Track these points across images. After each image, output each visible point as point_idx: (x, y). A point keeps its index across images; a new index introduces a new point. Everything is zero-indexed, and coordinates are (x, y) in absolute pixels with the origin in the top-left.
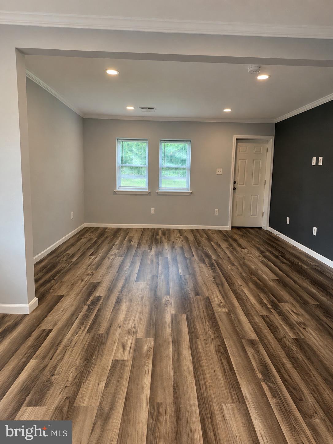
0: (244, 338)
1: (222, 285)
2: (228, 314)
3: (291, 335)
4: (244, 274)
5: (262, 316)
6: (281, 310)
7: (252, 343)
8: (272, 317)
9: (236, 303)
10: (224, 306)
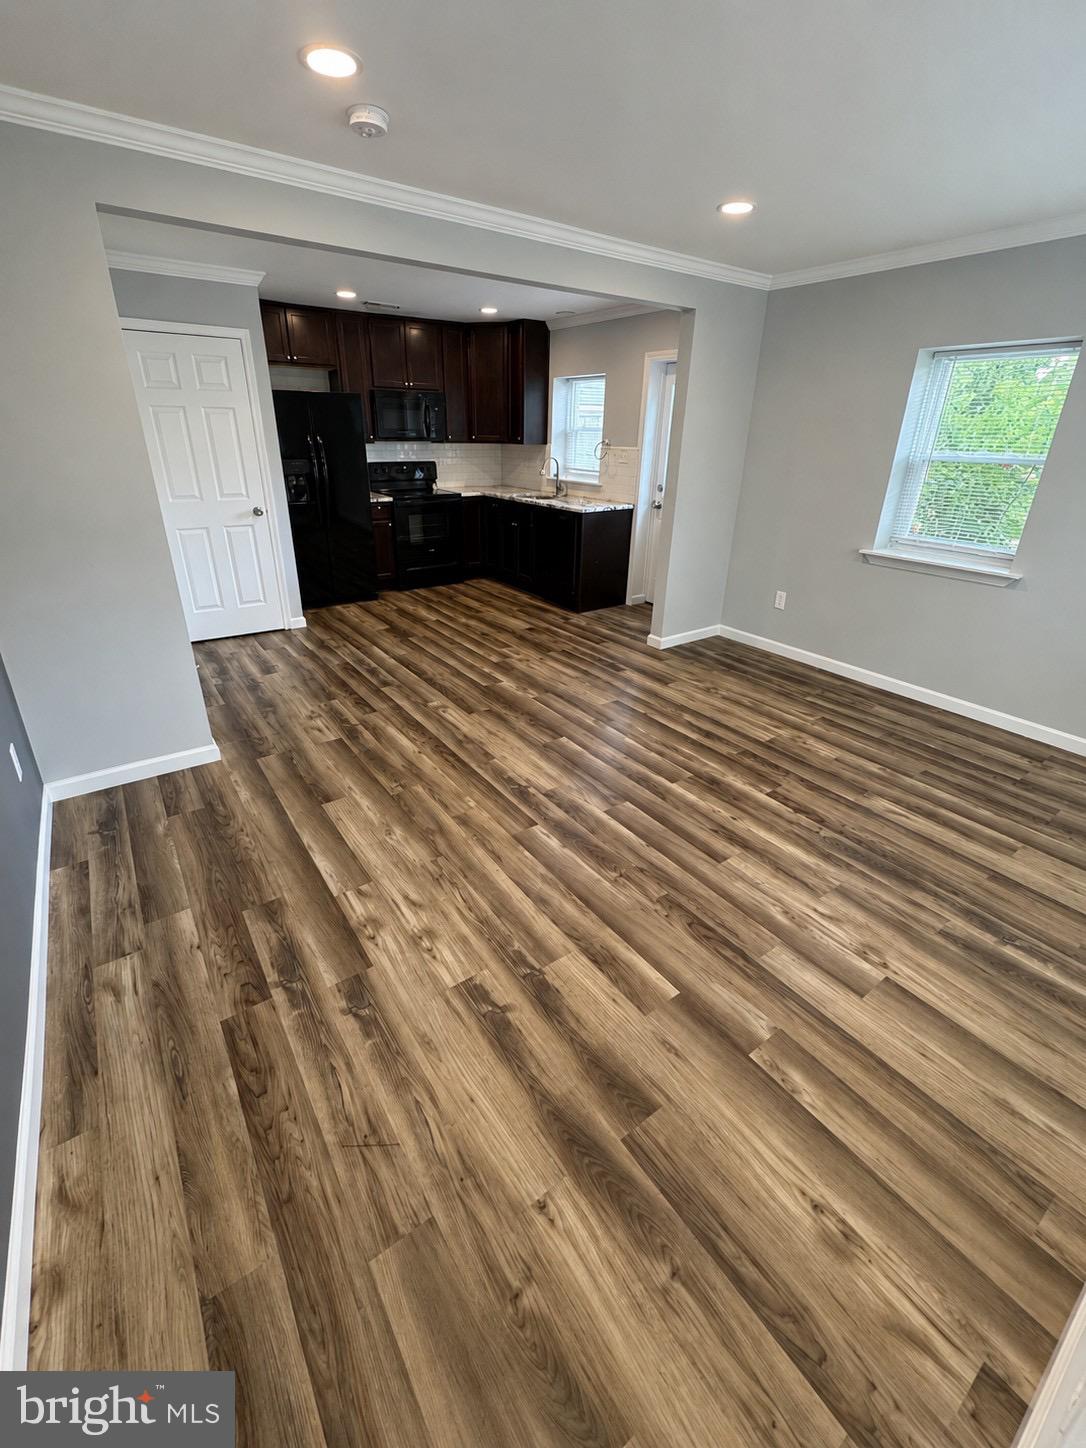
0: (398, 687)
1: (459, 743)
2: (426, 702)
3: (335, 703)
4: (419, 789)
5: (375, 711)
6: (342, 729)
7: (386, 684)
8: (359, 714)
9: (418, 717)
10: (437, 708)
